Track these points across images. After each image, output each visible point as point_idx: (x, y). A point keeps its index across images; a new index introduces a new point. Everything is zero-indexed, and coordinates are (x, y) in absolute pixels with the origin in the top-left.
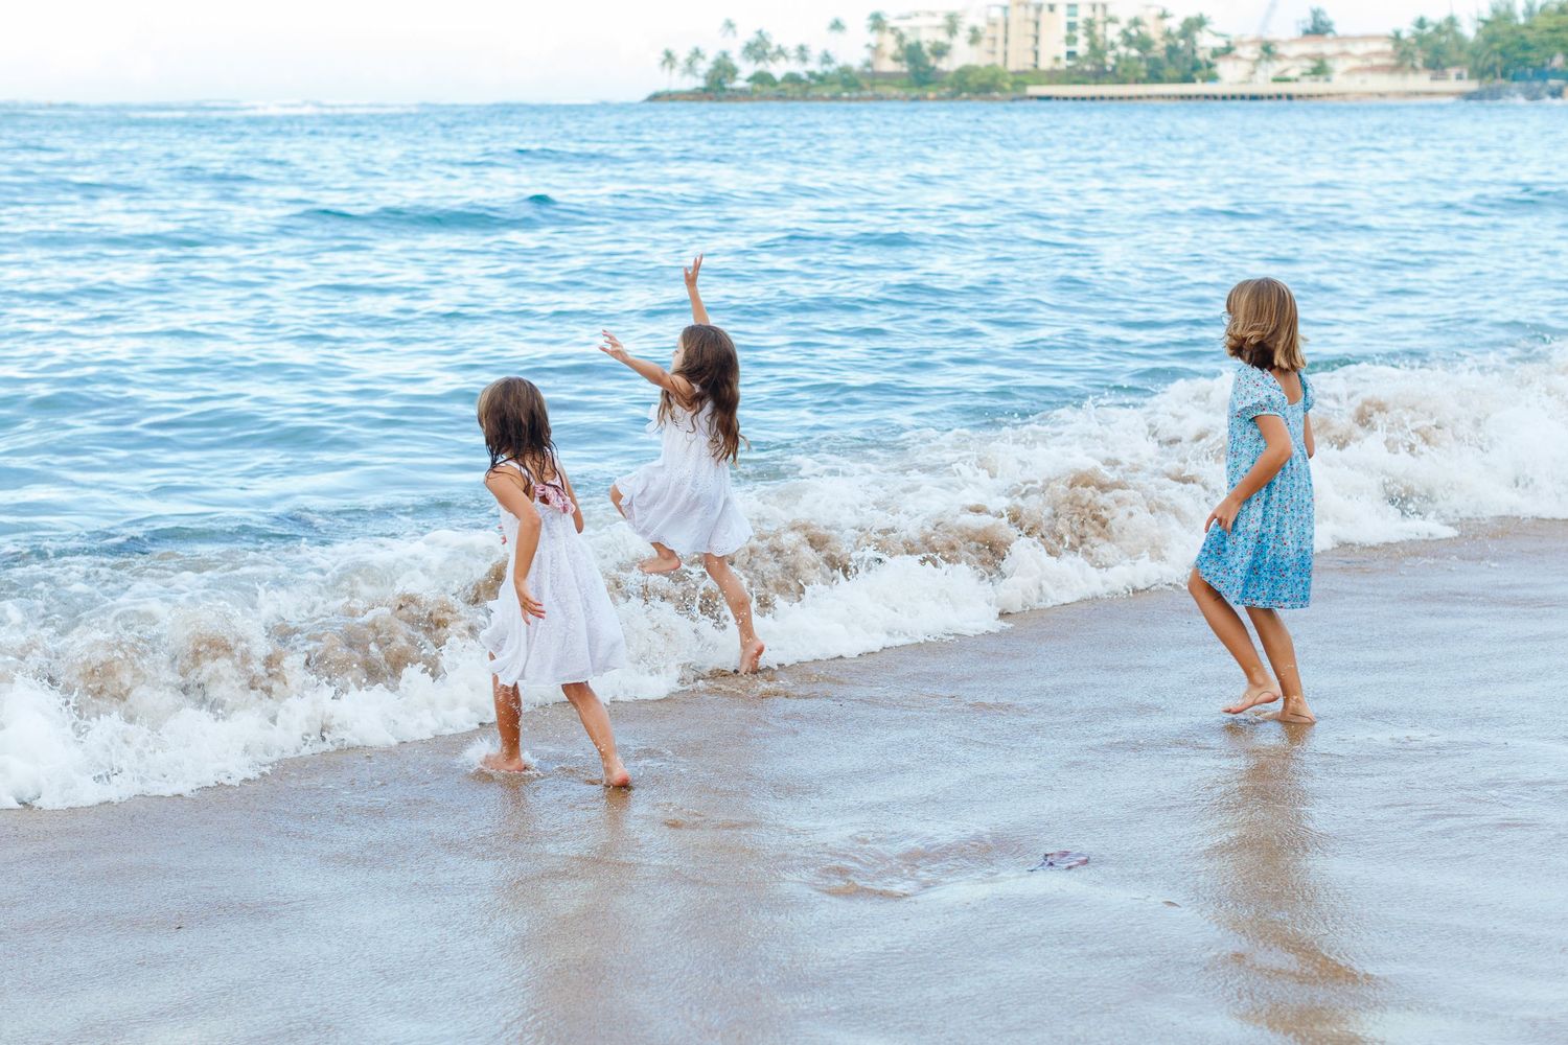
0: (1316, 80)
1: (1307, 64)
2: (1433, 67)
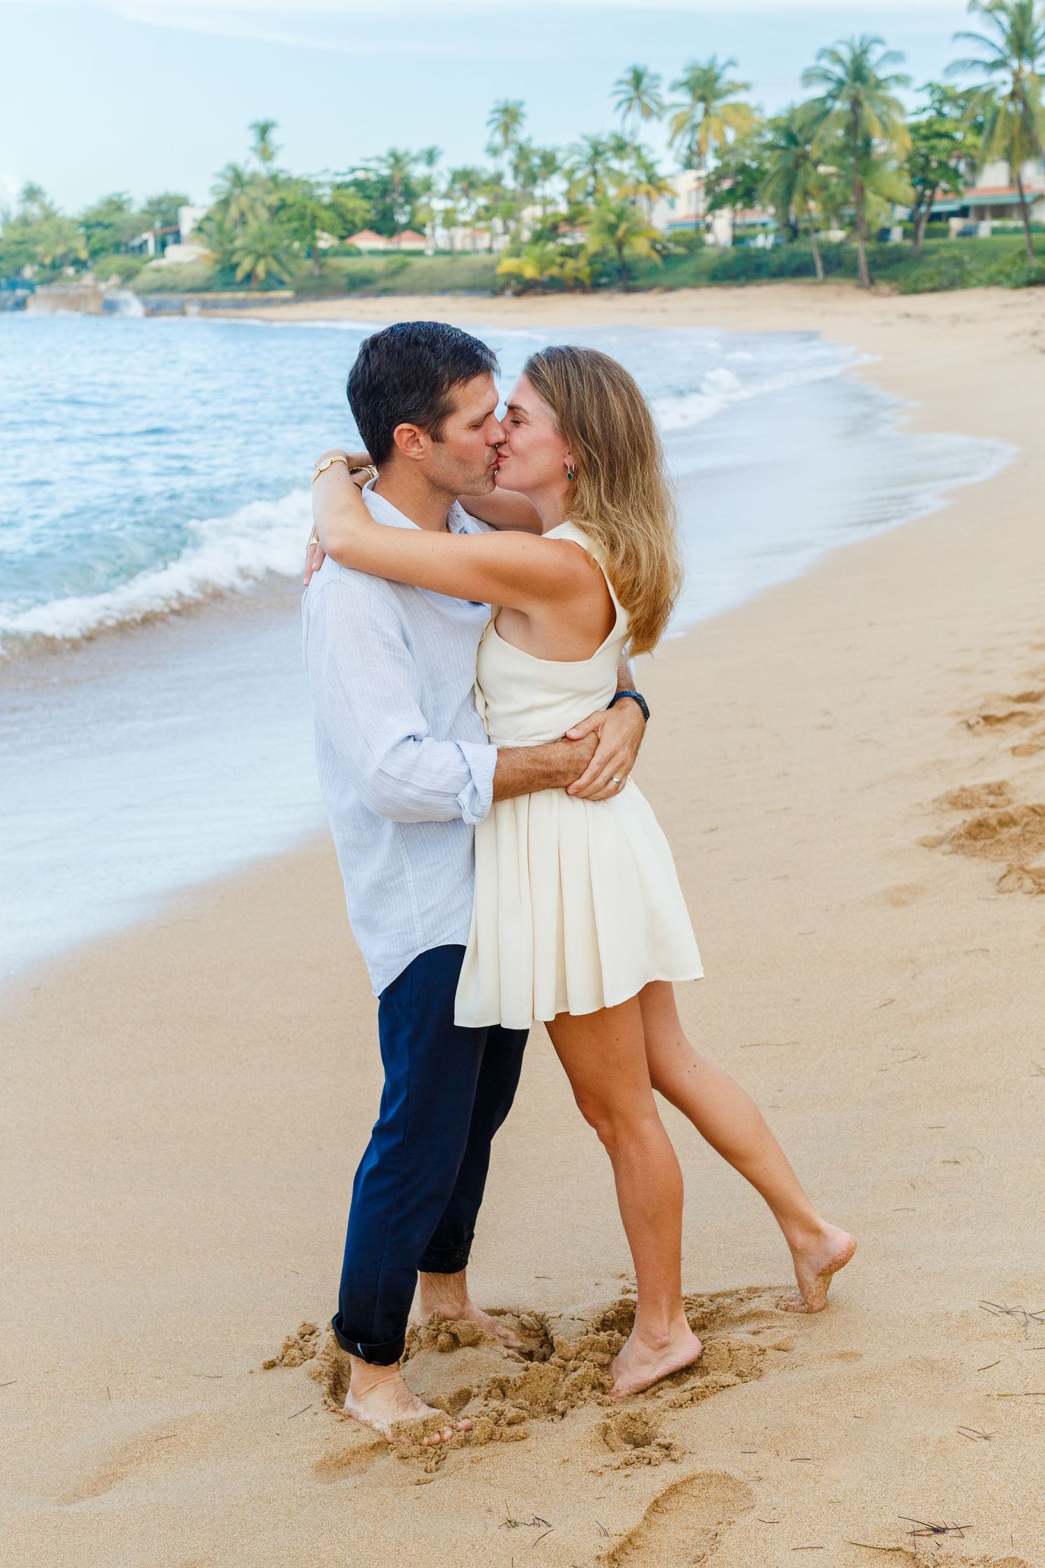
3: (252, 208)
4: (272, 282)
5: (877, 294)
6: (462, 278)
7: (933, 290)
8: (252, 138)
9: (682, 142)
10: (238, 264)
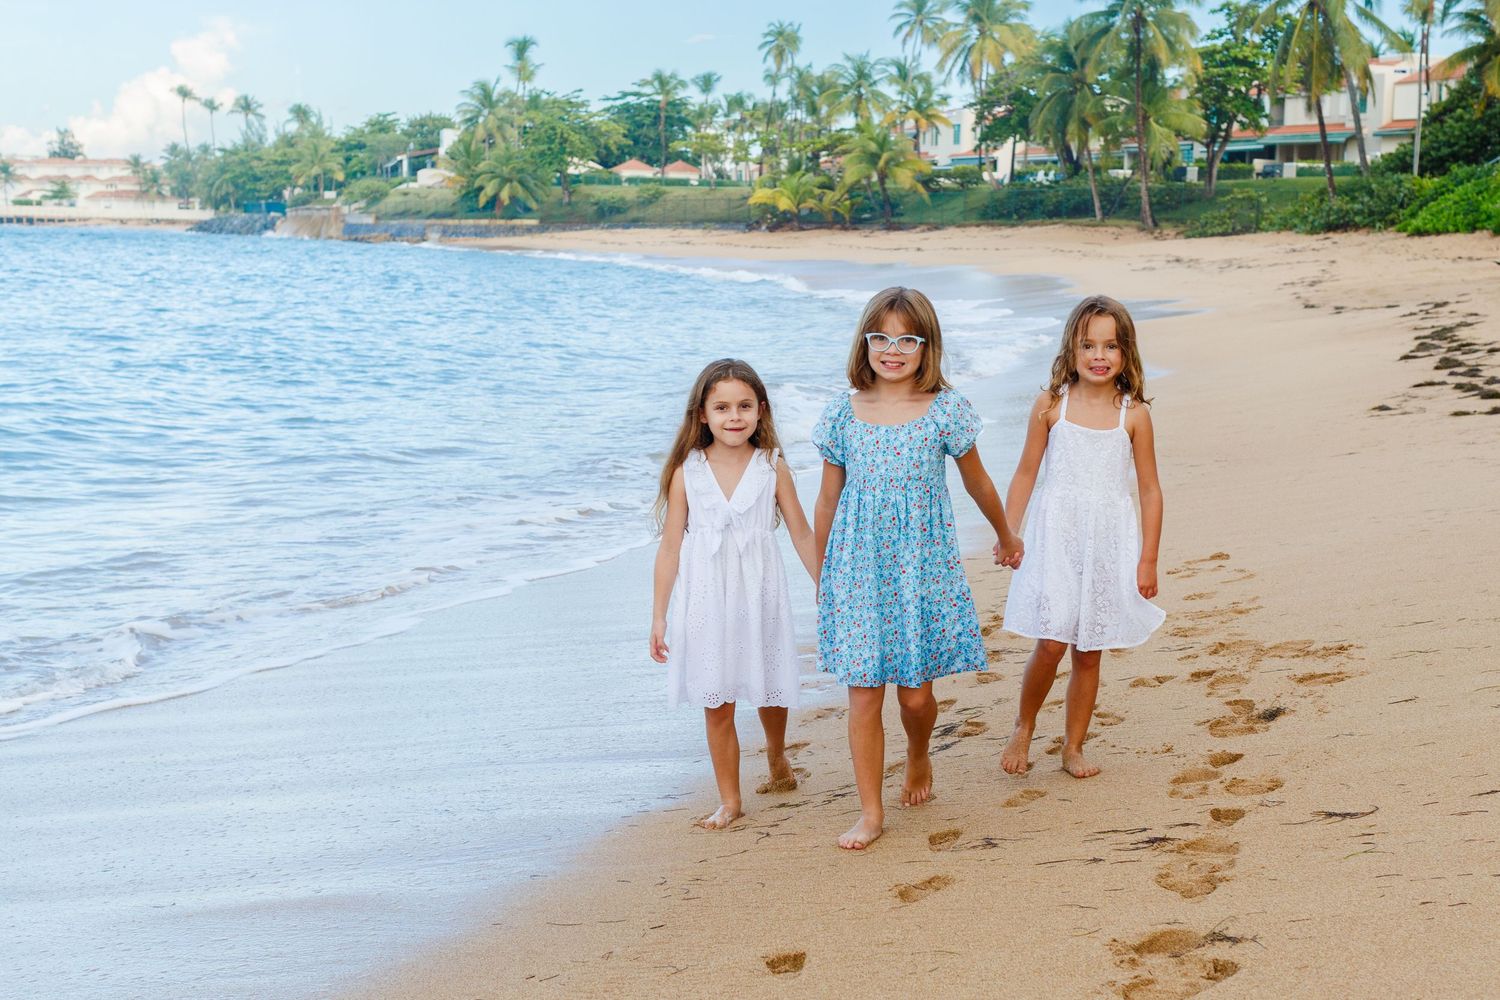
0: (60, 204)
1: (49, 187)
2: (180, 195)
3: (499, 128)
4: (518, 209)
5: (1161, 237)
6: (716, 210)
7: (1224, 234)
8: (508, 57)
9: (953, 65)
10: (481, 188)
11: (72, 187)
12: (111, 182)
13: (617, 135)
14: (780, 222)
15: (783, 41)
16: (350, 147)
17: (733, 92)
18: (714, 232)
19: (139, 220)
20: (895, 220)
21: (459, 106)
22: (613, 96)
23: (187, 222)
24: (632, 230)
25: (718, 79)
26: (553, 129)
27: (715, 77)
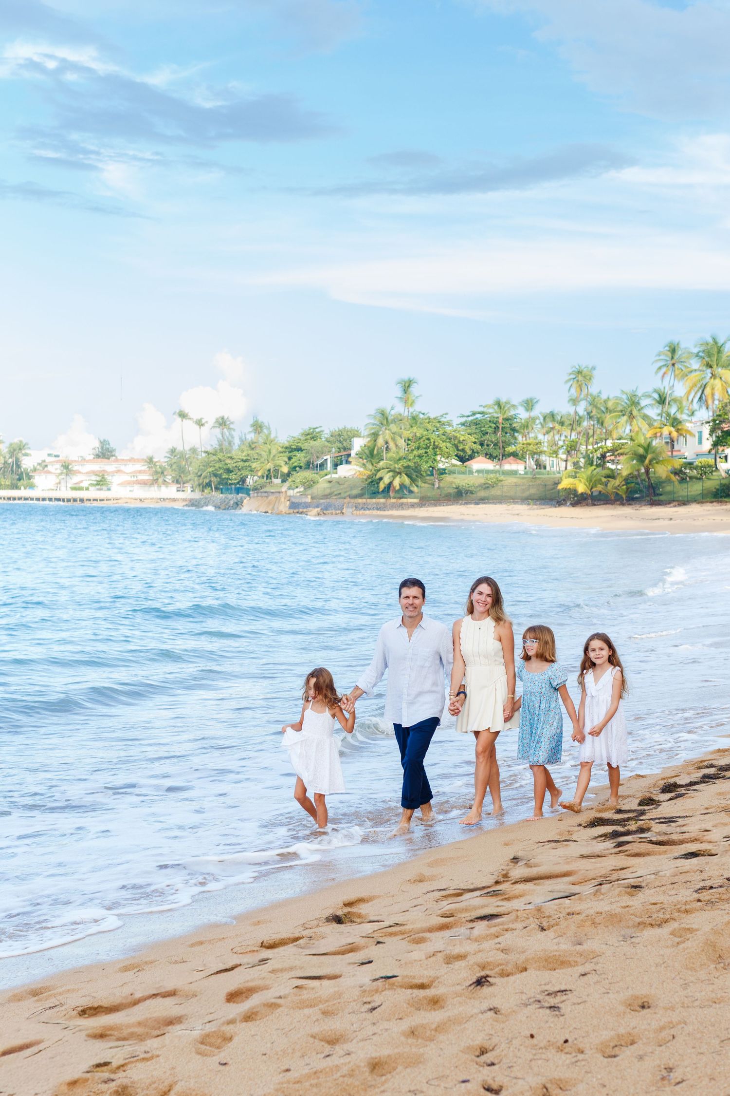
0: (101, 489)
1: (94, 478)
2: (178, 482)
3: (393, 439)
4: (405, 492)
6: (537, 492)
9: (694, 396)
10: (381, 479)
11: (109, 478)
12: (134, 473)
13: (469, 442)
14: (579, 500)
15: (581, 377)
16: (292, 450)
17: (547, 411)
18: (535, 507)
19: (152, 499)
20: (656, 498)
21: (366, 425)
22: (467, 414)
23: (184, 500)
24: (481, 506)
25: (537, 402)
26: (428, 439)
27: (535, 400)
